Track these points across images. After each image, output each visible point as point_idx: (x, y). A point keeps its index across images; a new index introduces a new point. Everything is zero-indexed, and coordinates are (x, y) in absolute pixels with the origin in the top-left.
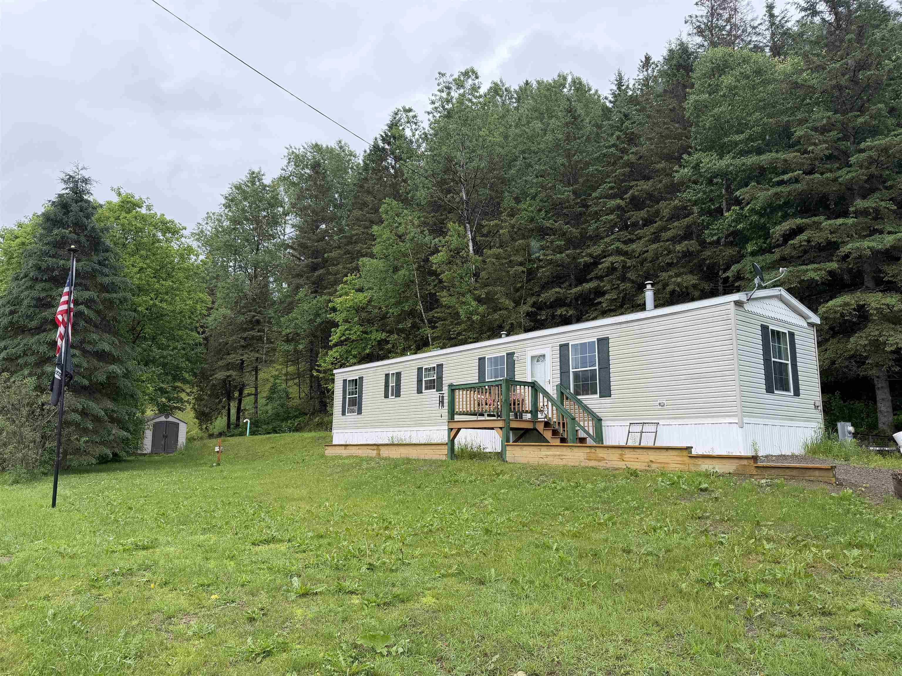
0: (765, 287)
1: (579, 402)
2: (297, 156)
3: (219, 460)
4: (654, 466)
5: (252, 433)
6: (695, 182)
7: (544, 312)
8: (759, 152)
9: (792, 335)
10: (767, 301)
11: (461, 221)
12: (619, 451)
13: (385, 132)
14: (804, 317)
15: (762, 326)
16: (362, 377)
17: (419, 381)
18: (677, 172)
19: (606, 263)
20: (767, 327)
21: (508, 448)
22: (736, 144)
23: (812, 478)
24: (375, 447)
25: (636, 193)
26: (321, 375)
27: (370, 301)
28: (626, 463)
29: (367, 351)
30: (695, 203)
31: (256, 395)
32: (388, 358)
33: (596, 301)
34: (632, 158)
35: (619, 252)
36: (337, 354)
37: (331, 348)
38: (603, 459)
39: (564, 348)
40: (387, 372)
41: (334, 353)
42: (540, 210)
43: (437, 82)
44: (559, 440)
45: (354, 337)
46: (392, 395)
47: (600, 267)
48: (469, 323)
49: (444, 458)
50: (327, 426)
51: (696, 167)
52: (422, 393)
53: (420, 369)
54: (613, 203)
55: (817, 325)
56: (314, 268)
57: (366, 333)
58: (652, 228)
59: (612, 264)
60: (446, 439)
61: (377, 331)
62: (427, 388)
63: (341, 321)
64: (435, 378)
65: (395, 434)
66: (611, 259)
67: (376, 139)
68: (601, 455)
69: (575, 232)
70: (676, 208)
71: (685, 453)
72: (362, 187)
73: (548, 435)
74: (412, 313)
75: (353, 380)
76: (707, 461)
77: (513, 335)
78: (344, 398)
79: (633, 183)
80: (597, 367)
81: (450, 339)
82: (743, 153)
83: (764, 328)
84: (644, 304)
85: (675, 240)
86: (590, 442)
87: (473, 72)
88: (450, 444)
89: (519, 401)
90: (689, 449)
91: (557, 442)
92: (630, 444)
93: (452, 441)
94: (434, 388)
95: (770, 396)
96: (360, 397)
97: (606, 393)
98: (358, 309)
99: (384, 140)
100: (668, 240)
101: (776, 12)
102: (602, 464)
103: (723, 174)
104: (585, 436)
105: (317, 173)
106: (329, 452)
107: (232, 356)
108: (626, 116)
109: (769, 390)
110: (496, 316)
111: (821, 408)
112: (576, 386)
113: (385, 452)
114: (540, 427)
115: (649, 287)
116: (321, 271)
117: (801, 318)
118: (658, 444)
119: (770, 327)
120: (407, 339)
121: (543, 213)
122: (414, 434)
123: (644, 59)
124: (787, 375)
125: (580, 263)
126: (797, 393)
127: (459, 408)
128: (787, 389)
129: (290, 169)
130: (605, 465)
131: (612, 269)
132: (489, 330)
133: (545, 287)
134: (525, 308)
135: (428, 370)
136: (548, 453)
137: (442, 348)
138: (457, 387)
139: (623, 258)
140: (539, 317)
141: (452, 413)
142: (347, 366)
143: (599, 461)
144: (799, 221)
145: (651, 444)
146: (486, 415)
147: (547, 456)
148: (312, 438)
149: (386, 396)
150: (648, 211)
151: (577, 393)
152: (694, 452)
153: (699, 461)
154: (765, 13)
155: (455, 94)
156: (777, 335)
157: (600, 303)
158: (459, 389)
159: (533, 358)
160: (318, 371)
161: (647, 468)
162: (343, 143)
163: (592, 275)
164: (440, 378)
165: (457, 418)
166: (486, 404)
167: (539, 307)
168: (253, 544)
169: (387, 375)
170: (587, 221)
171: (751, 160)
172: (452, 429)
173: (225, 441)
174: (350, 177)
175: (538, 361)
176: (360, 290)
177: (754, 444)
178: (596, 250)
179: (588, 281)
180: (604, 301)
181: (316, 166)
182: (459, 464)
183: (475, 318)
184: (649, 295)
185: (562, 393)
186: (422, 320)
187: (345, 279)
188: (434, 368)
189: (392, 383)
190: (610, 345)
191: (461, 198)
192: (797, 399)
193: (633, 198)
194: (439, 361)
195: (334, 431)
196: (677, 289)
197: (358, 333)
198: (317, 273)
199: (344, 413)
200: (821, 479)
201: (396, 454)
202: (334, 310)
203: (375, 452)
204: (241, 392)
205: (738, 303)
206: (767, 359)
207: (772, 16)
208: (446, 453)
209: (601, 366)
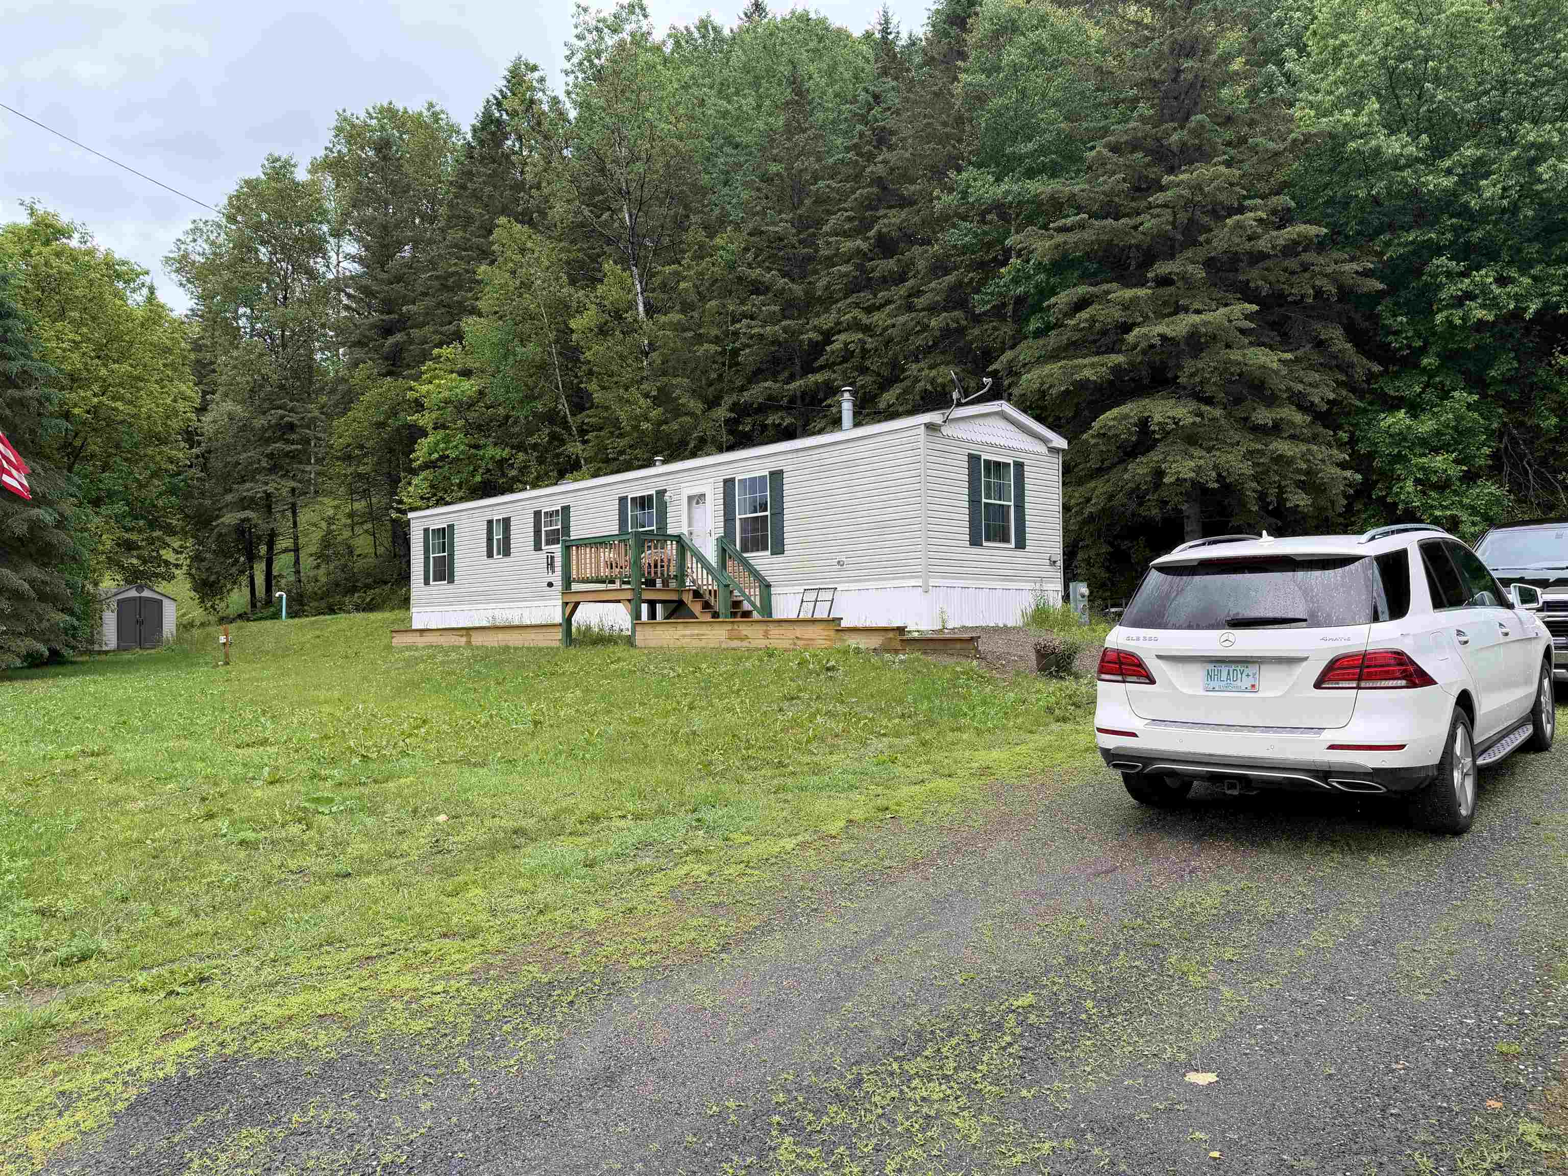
1: (746, 563)
2: (353, 125)
3: (227, 655)
4: (799, 643)
5: (292, 615)
6: (964, 218)
8: (1054, 171)
9: (1019, 466)
10: (977, 421)
11: (622, 261)
13: (501, 91)
14: (1044, 440)
15: (970, 456)
16: (453, 526)
17: (537, 531)
18: (939, 198)
19: (839, 342)
20: (978, 458)
21: (638, 628)
22: (1020, 159)
23: (953, 651)
24: (464, 632)
25: (884, 230)
27: (481, 393)
28: (771, 641)
29: (478, 479)
30: (965, 250)
31: (296, 550)
32: (511, 491)
33: (823, 404)
34: (880, 170)
35: (856, 326)
37: (414, 472)
39: (728, 485)
40: (490, 518)
41: (419, 484)
42: (747, 249)
43: (574, 21)
44: (710, 615)
45: (454, 455)
47: (830, 348)
48: (635, 435)
49: (556, 644)
50: (406, 602)
51: (965, 193)
52: (541, 549)
53: (537, 514)
55: (1063, 450)
56: (387, 331)
57: (477, 447)
58: (903, 290)
59: (847, 344)
60: (558, 619)
61: (496, 444)
62: (547, 543)
63: (431, 425)
64: (559, 526)
65: (497, 613)
66: (842, 337)
67: (488, 102)
68: (745, 633)
69: (798, 289)
70: (935, 258)
71: (832, 626)
72: (463, 187)
73: (696, 608)
74: (552, 417)
75: (439, 530)
76: (853, 635)
77: (701, 456)
78: (427, 559)
79: (881, 213)
80: (768, 513)
81: (607, 461)
82: (1030, 174)
83: (973, 460)
85: (932, 309)
86: (756, 615)
88: (564, 625)
89: (662, 561)
90: (836, 620)
91: (705, 617)
92: (802, 616)
93: (568, 620)
94: (558, 542)
95: (976, 550)
96: (451, 555)
97: (779, 549)
98: (463, 406)
99: (500, 104)
100: (923, 310)
103: (999, 207)
104: (750, 608)
105: (385, 158)
106: (399, 640)
107: (248, 485)
108: (876, 97)
109: (975, 541)
110: (676, 425)
111: (1060, 563)
112: (742, 540)
113: (478, 639)
114: (687, 598)
115: (847, 395)
116: (399, 337)
117: (1037, 441)
119: (983, 458)
120: (541, 461)
121: (750, 256)
122: (526, 613)
124: (1008, 521)
125: (804, 341)
126: (1021, 544)
127: (578, 573)
128: (1006, 540)
129: (340, 148)
131: (847, 353)
132: (669, 446)
133: (756, 375)
134: (721, 412)
135: (550, 514)
136: (688, 632)
137: (595, 476)
138: (575, 543)
139: (861, 336)
140: (741, 428)
141: (567, 581)
142: (448, 504)
143: (742, 639)
144: (1083, 290)
146: (618, 582)
147: (684, 636)
148: (384, 621)
149: (490, 555)
150: (899, 260)
151: (745, 549)
152: (844, 624)
153: (846, 636)
155: (610, 41)
156: (998, 468)
157: (830, 406)
159: (690, 498)
161: (790, 646)
163: (821, 361)
164: (566, 528)
165: (575, 587)
167: (741, 411)
169: (490, 522)
170: (816, 272)
171: (1039, 186)
172: (567, 603)
174: (448, 166)
175: (698, 503)
176: (466, 373)
177: (943, 613)
178: (826, 321)
179: (814, 371)
181: (383, 146)
182: (573, 651)
183: (645, 426)
184: (847, 408)
185: (724, 550)
186: (567, 428)
187: (436, 351)
188: (557, 511)
189: (498, 536)
190: (785, 481)
191: (622, 221)
192: (1019, 553)
193: (880, 237)
194: (565, 502)
195: (413, 610)
196: (929, 387)
197: (462, 447)
198: (391, 340)
199: (427, 583)
200: (962, 652)
201: (493, 640)
202: (418, 406)
203: (464, 639)
204: (271, 545)
205: (931, 427)
206: (974, 501)
208: (560, 637)
209: (774, 511)
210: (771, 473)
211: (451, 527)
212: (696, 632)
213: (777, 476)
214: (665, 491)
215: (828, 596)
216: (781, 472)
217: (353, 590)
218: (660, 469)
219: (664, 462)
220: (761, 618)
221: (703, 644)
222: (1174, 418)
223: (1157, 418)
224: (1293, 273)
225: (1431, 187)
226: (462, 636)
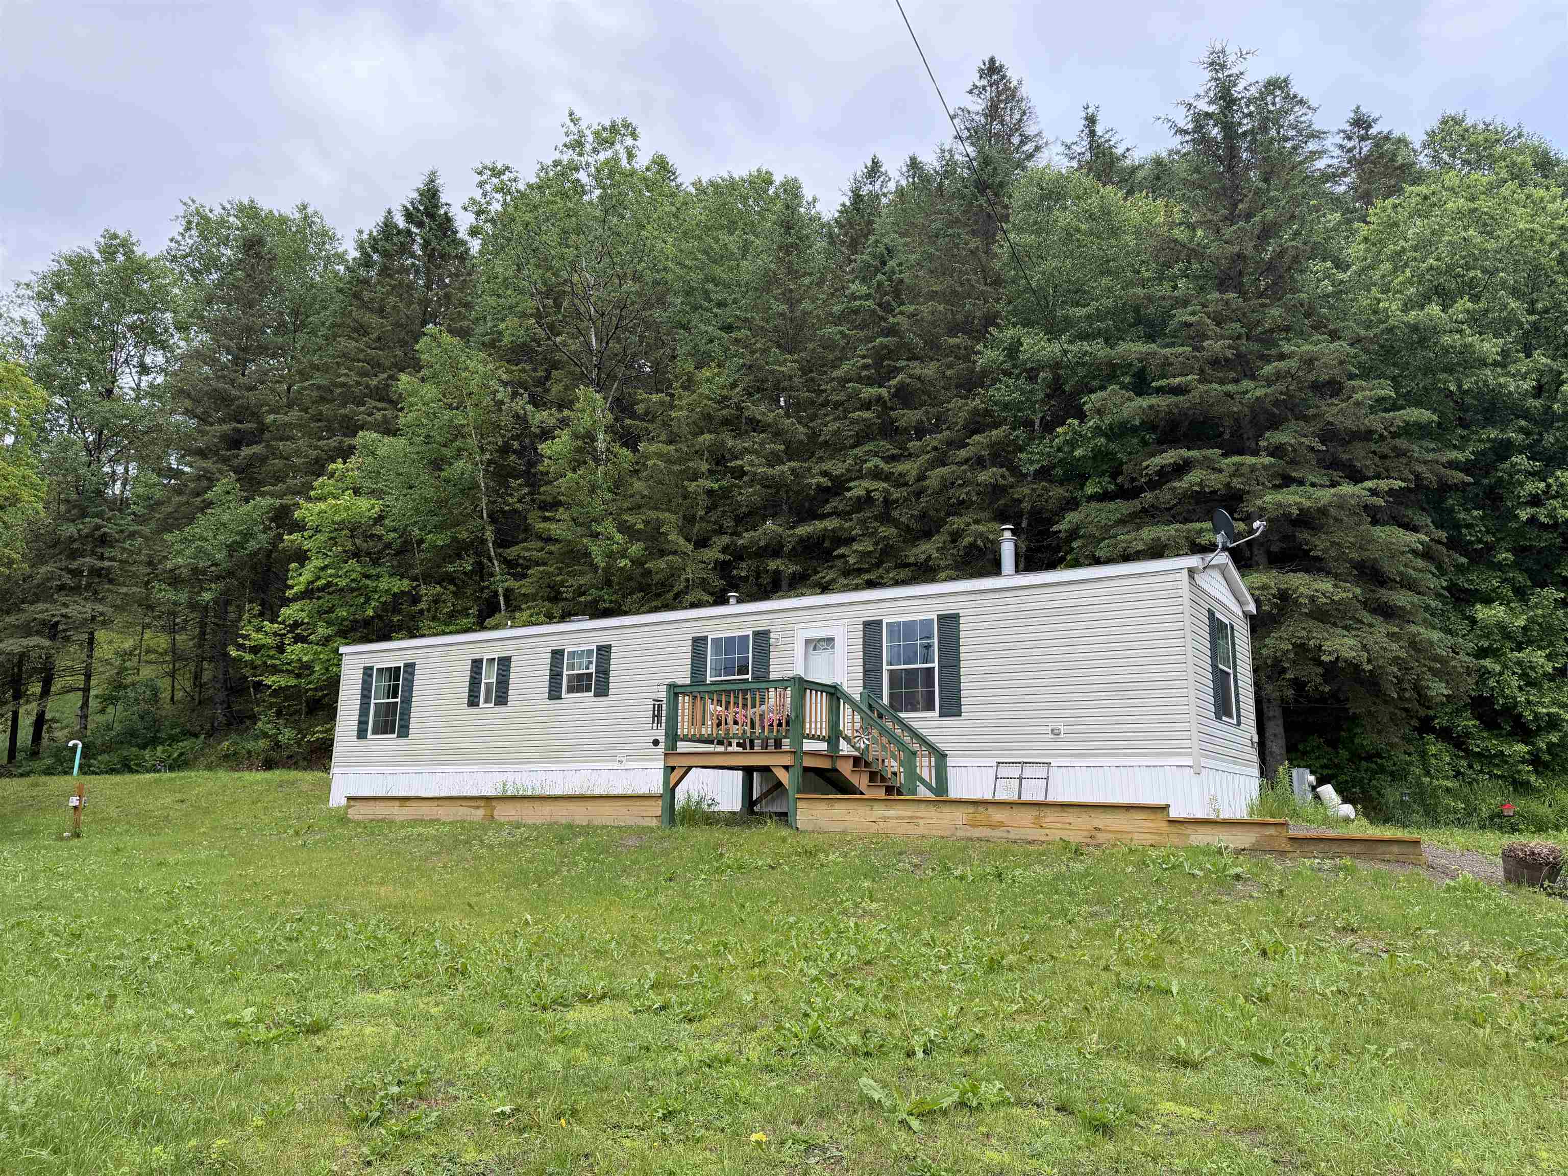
1: (903, 723)
2: (207, 220)
3: (77, 824)
4: (1101, 837)
6: (1008, 374)
7: (743, 565)
9: (1232, 629)
10: (1214, 572)
13: (412, 203)
14: (1241, 603)
15: (1210, 612)
16: (413, 665)
17: (555, 676)
18: (980, 353)
19: (858, 489)
20: (1213, 615)
21: (801, 805)
22: (1075, 321)
23: (1387, 857)
24: (481, 803)
25: (907, 381)
26: (248, 657)
27: (380, 516)
28: (1047, 831)
29: (369, 614)
31: (86, 690)
33: (835, 553)
35: (876, 475)
36: (304, 614)
37: (287, 602)
38: (1002, 824)
39: (872, 628)
40: (477, 657)
41: (295, 612)
43: (564, 129)
44: (885, 790)
45: (343, 583)
46: (486, 701)
47: (848, 494)
49: (654, 823)
51: (1013, 350)
52: (560, 698)
53: (556, 654)
54: (869, 392)
55: (1252, 616)
56: (235, 442)
58: (933, 440)
59: (869, 492)
60: (657, 787)
61: (391, 576)
62: (571, 690)
63: (315, 549)
64: (592, 669)
65: (510, 777)
66: (866, 484)
67: (389, 212)
70: (975, 412)
71: (1157, 815)
73: (861, 781)
74: (475, 546)
75: (389, 669)
76: (1202, 829)
78: (365, 704)
79: (904, 363)
80: (936, 665)
82: (1086, 336)
84: (1001, 564)
87: (626, 126)
88: (664, 797)
90: (1165, 808)
91: (881, 794)
93: (670, 791)
94: (588, 689)
95: (1219, 724)
96: (407, 701)
97: (952, 709)
98: (355, 529)
99: (409, 216)
100: (964, 463)
101: (1099, 130)
102: (998, 833)
103: (1055, 365)
105: (255, 256)
107: (41, 606)
108: (887, 249)
109: (1218, 714)
110: (662, 564)
111: (1256, 745)
114: (846, 768)
115: (1008, 534)
116: (257, 449)
117: (1238, 603)
119: (1216, 615)
122: (553, 778)
123: (869, 164)
124: (1231, 691)
125: (809, 485)
126: (1239, 721)
127: (683, 728)
128: (1232, 715)
129: (191, 242)
130: (1005, 835)
131: (867, 500)
135: (576, 655)
138: (682, 690)
139: (885, 485)
141: (673, 738)
144: (1184, 453)
147: (885, 819)
149: (473, 702)
150: (927, 413)
151: (898, 707)
152: (1174, 814)
154: (1082, 128)
156: (1222, 627)
157: (843, 556)
158: (684, 694)
159: (808, 642)
160: (240, 647)
161: (1089, 840)
162: (310, 211)
163: (828, 508)
164: (604, 671)
166: (736, 723)
167: (738, 554)
169: (477, 664)
171: (1098, 349)
172: (673, 768)
173: (37, 785)
175: (814, 649)
178: (837, 467)
180: (851, 554)
181: (251, 244)
184: (1008, 551)
185: (871, 707)
187: (330, 467)
188: (590, 652)
189: (489, 677)
190: (962, 627)
192: (1239, 731)
193: (902, 387)
194: (604, 640)
195: (334, 770)
197: (354, 576)
198: (245, 451)
199: (362, 734)
200: (1401, 858)
202: (300, 525)
203: (480, 813)
204: (47, 683)
205: (1191, 572)
206: (1214, 666)
207: (1092, 133)
208: (659, 813)
209: (944, 663)
210: (941, 618)
211: (410, 667)
212: (909, 813)
213: (949, 622)
214: (768, 633)
215: (1041, 772)
216: (956, 617)
217: (153, 742)
220: (933, 797)
221: (920, 830)
222: (1322, 592)
223: (1303, 590)
224: (1384, 457)
225: (1512, 389)
226: (478, 807)
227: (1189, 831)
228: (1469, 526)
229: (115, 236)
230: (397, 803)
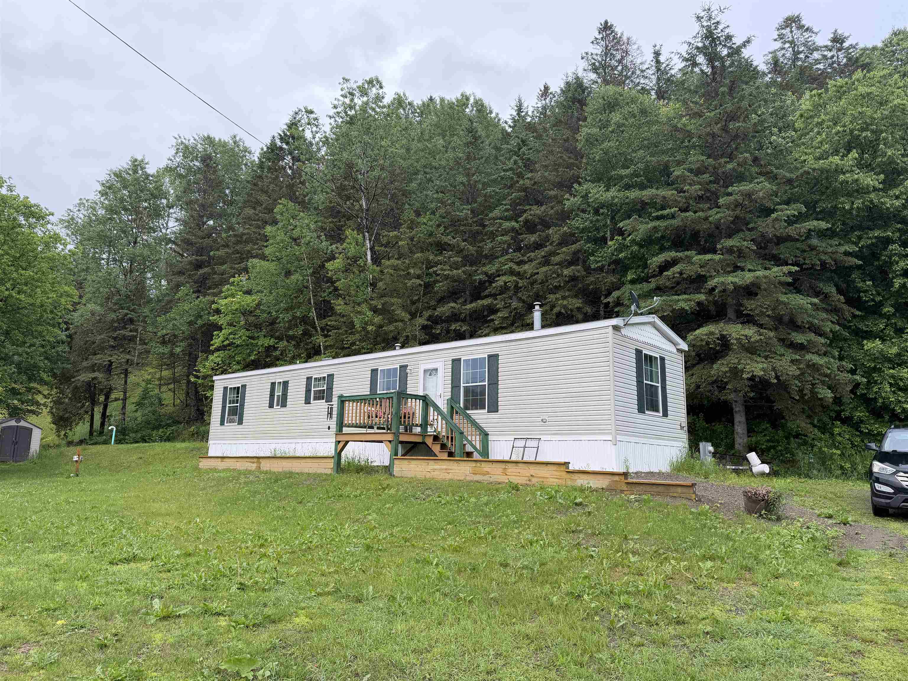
0: (641, 314)
1: (468, 417)
2: (186, 147)
3: (77, 470)
4: (534, 480)
5: (119, 441)
6: (584, 211)
7: (439, 327)
8: (642, 187)
9: (663, 359)
10: (642, 327)
11: (359, 229)
12: (503, 466)
13: (284, 132)
14: (675, 344)
15: (636, 350)
16: (245, 385)
17: (308, 391)
18: (569, 200)
19: (500, 281)
20: (641, 352)
21: (396, 462)
22: (622, 177)
24: (255, 460)
25: (529, 217)
26: (200, 381)
27: (259, 305)
28: (509, 477)
29: (252, 358)
30: (583, 230)
31: (125, 400)
32: (276, 366)
33: (489, 318)
34: (528, 183)
35: (512, 272)
36: (220, 359)
37: (212, 352)
38: (488, 473)
39: (456, 362)
40: (273, 381)
41: (215, 358)
42: (439, 226)
43: (341, 86)
44: (446, 454)
45: (238, 342)
46: (278, 405)
47: (494, 285)
48: (363, 333)
49: (329, 472)
50: (204, 436)
51: (585, 197)
52: (310, 403)
53: (309, 379)
54: (507, 225)
55: (685, 351)
56: (198, 266)
57: (252, 338)
58: (542, 252)
59: (506, 283)
60: (332, 452)
61: (265, 336)
62: (315, 399)
63: (225, 324)
64: (325, 388)
65: (278, 447)
66: (504, 278)
67: (274, 137)
68: (486, 469)
69: (472, 249)
70: (565, 233)
71: (563, 468)
72: (255, 184)
73: (436, 448)
74: (305, 320)
75: (235, 388)
77: (407, 347)
78: (224, 407)
79: (528, 207)
80: (486, 383)
81: (343, 348)
82: (628, 187)
83: (638, 352)
84: (533, 324)
85: (563, 264)
86: (476, 456)
87: (378, 81)
88: (336, 458)
89: (409, 414)
90: (566, 464)
91: (445, 456)
92: (514, 458)
93: (339, 454)
94: (323, 399)
95: (641, 416)
96: (242, 406)
97: (494, 408)
98: (246, 313)
99: (281, 139)
100: (556, 264)
102: (486, 478)
103: (609, 205)
104: (472, 450)
105: (207, 165)
106: (204, 464)
107: (98, 356)
108: (523, 141)
109: (641, 410)
110: (391, 328)
111: (686, 428)
112: (466, 401)
113: (266, 465)
114: (429, 441)
115: (537, 307)
116: (206, 270)
117: (671, 344)
118: (539, 459)
119: (644, 352)
120: (297, 346)
121: (442, 229)
122: (299, 447)
123: (543, 89)
124: (657, 397)
125: (475, 280)
126: (665, 414)
127: (348, 420)
128: (657, 411)
129: (178, 160)
130: (489, 479)
131: (505, 289)
132: (384, 340)
133: (441, 300)
134: (420, 321)
135: (318, 380)
136: (435, 467)
137: (334, 358)
138: (347, 399)
139: (515, 278)
140: (434, 331)
141: (341, 425)
142: (229, 373)
143: (484, 475)
144: (673, 254)
145: (532, 459)
146: (375, 427)
147: (434, 470)
148: (186, 448)
149: (271, 406)
150: (540, 235)
151: (466, 408)
152: (571, 468)
153: (576, 476)
154: (652, 58)
155: (359, 101)
156: (650, 359)
157: (493, 320)
158: (349, 401)
159: (425, 371)
160: (197, 377)
161: (528, 482)
162: (238, 139)
163: (487, 292)
164: (330, 388)
165: (345, 430)
166: (377, 417)
167: (435, 320)
168: (111, 563)
169: (273, 384)
170: (483, 240)
171: (634, 194)
172: (339, 442)
173: (85, 449)
174: (244, 174)
175: (430, 375)
176: (249, 292)
177: (626, 461)
178: (491, 269)
179: (482, 298)
180: (497, 318)
181: (206, 159)
182: (345, 477)
183: (370, 328)
184: (537, 315)
185: (452, 408)
186: (315, 328)
187: (232, 280)
188: (324, 378)
189: (278, 393)
190: (500, 362)
191: (361, 206)
192: (665, 420)
193: (526, 221)
194: (330, 371)
195: (210, 442)
196: (563, 311)
197: (244, 338)
198: (201, 271)
199: (222, 423)
200: (683, 495)
201: (277, 467)
202: (218, 312)
203: (254, 466)
204: (107, 397)
205: (616, 328)
206: (639, 382)
207: (658, 62)
208: (332, 466)
209: (490, 382)
210: (489, 356)
211: (244, 386)
212: (445, 467)
213: (493, 359)
214: (407, 366)
215: (534, 443)
216: (497, 356)
217: (159, 427)
218: (399, 352)
219: (402, 347)
220: (481, 458)
221: (450, 476)
222: (746, 336)
223: (734, 335)
224: (804, 251)
225: (888, 206)
226: (254, 462)
227: (576, 478)
228: (866, 291)
229: (136, 160)
230: (220, 459)
